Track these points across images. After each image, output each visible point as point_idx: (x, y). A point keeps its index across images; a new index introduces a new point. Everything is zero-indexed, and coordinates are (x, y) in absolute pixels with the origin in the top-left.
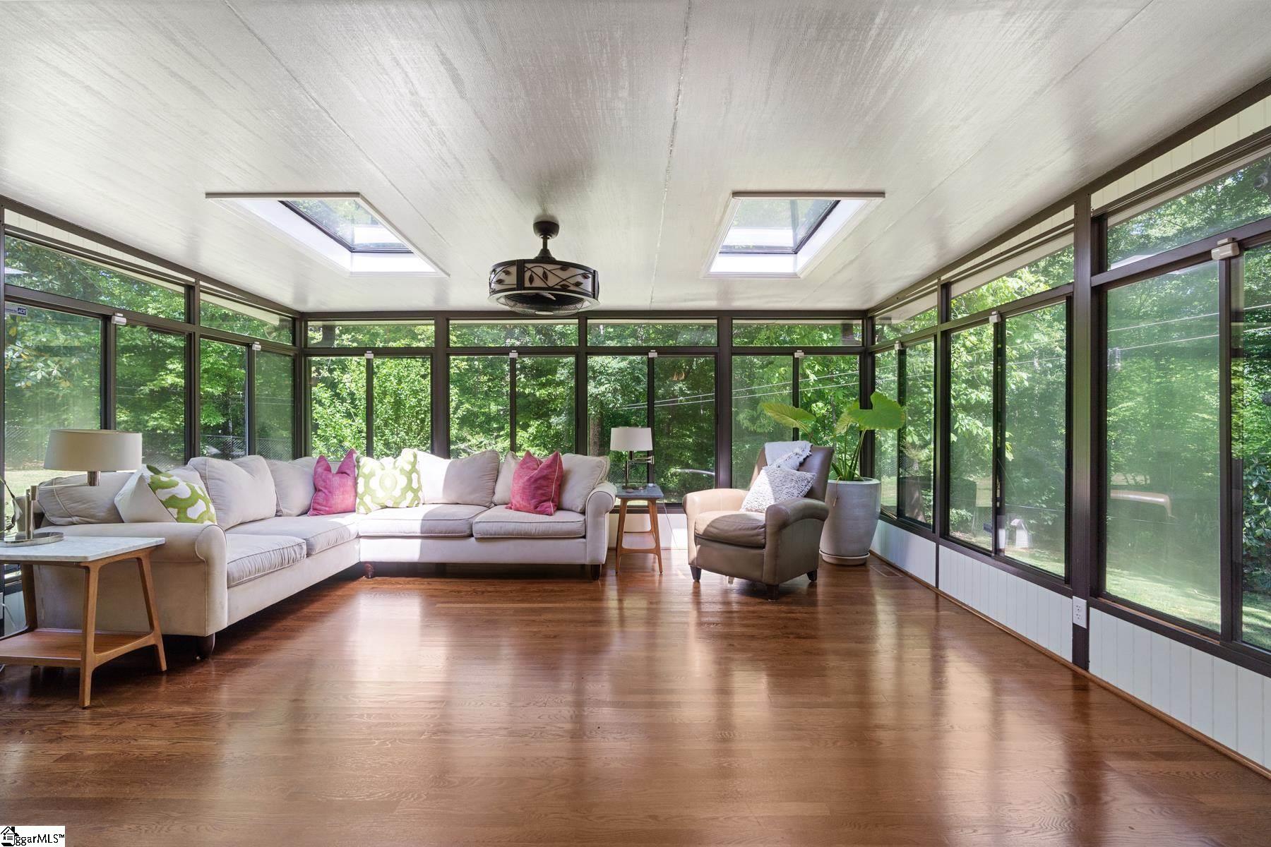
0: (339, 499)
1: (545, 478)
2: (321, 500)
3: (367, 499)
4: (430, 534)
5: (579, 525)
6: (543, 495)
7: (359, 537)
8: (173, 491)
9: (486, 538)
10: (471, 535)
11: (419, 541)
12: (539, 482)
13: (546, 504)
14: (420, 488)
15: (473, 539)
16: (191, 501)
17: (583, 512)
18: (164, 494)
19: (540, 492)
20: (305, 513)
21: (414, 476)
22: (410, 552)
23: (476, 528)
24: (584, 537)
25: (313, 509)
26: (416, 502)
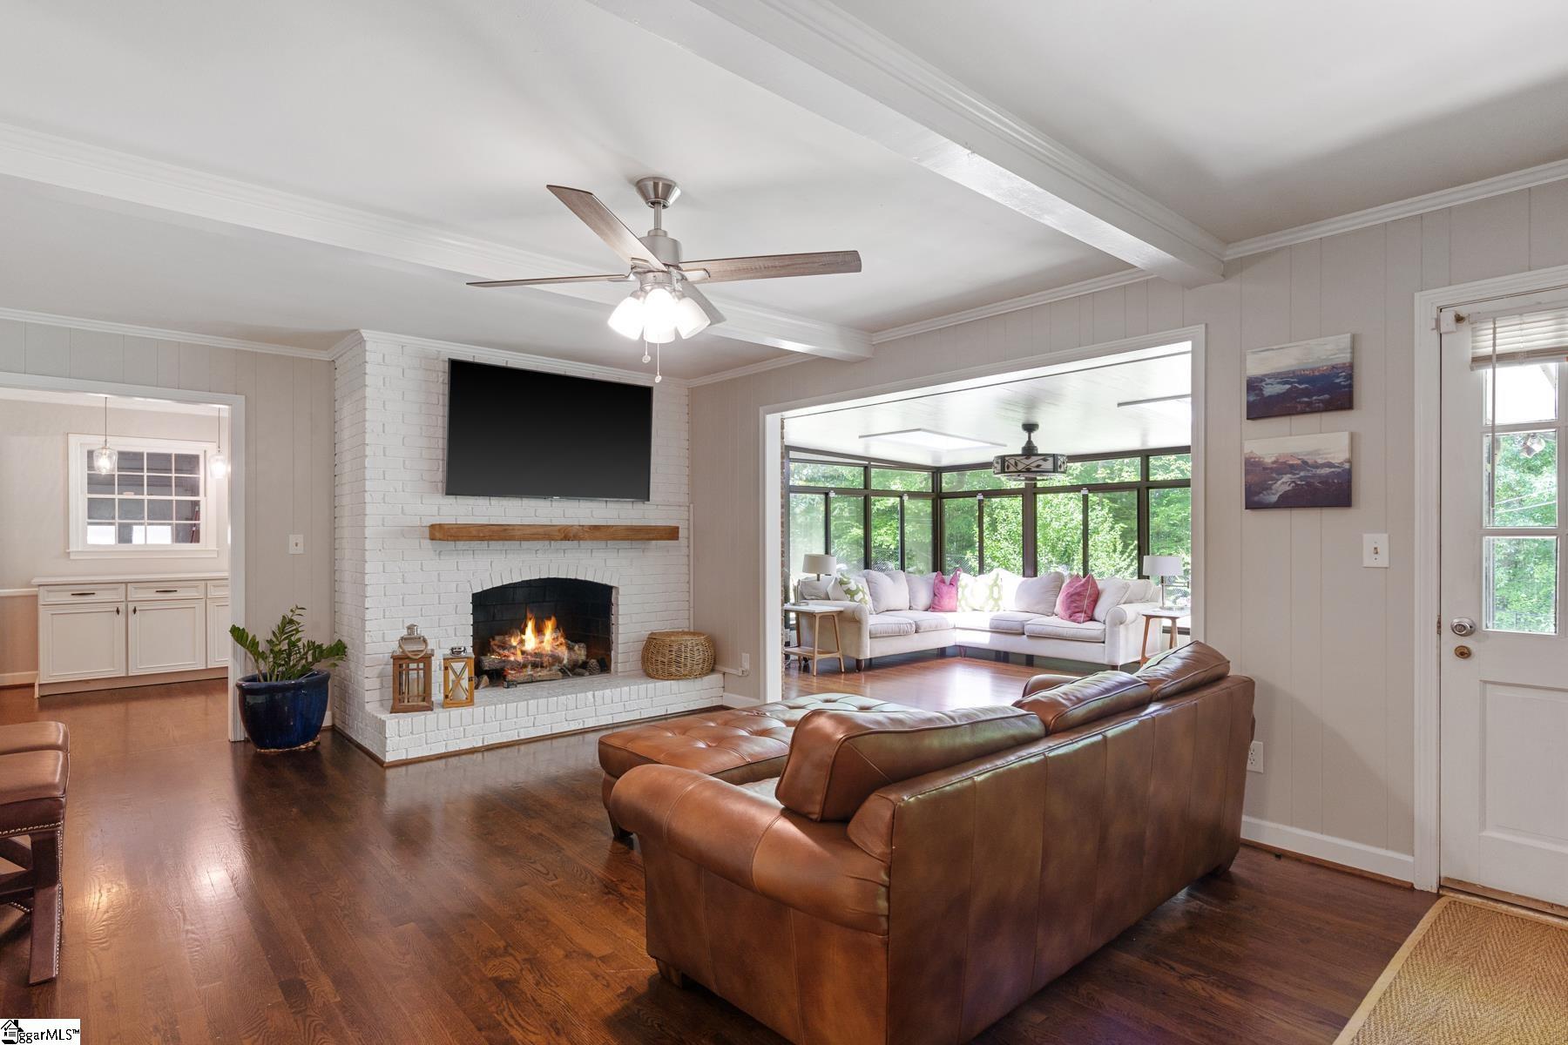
0: (946, 602)
1: (1079, 594)
2: (936, 602)
3: (963, 603)
4: (998, 630)
5: (1099, 632)
6: (1076, 607)
7: (955, 628)
8: (849, 586)
9: (1034, 636)
10: (1024, 634)
11: (989, 634)
12: (1074, 597)
13: (1078, 615)
14: (999, 599)
15: (1025, 636)
16: (856, 592)
17: (1104, 623)
18: (845, 587)
19: (1075, 605)
20: (927, 610)
21: (996, 589)
22: (983, 640)
23: (1026, 628)
24: (1104, 642)
25: (932, 607)
26: (997, 608)
